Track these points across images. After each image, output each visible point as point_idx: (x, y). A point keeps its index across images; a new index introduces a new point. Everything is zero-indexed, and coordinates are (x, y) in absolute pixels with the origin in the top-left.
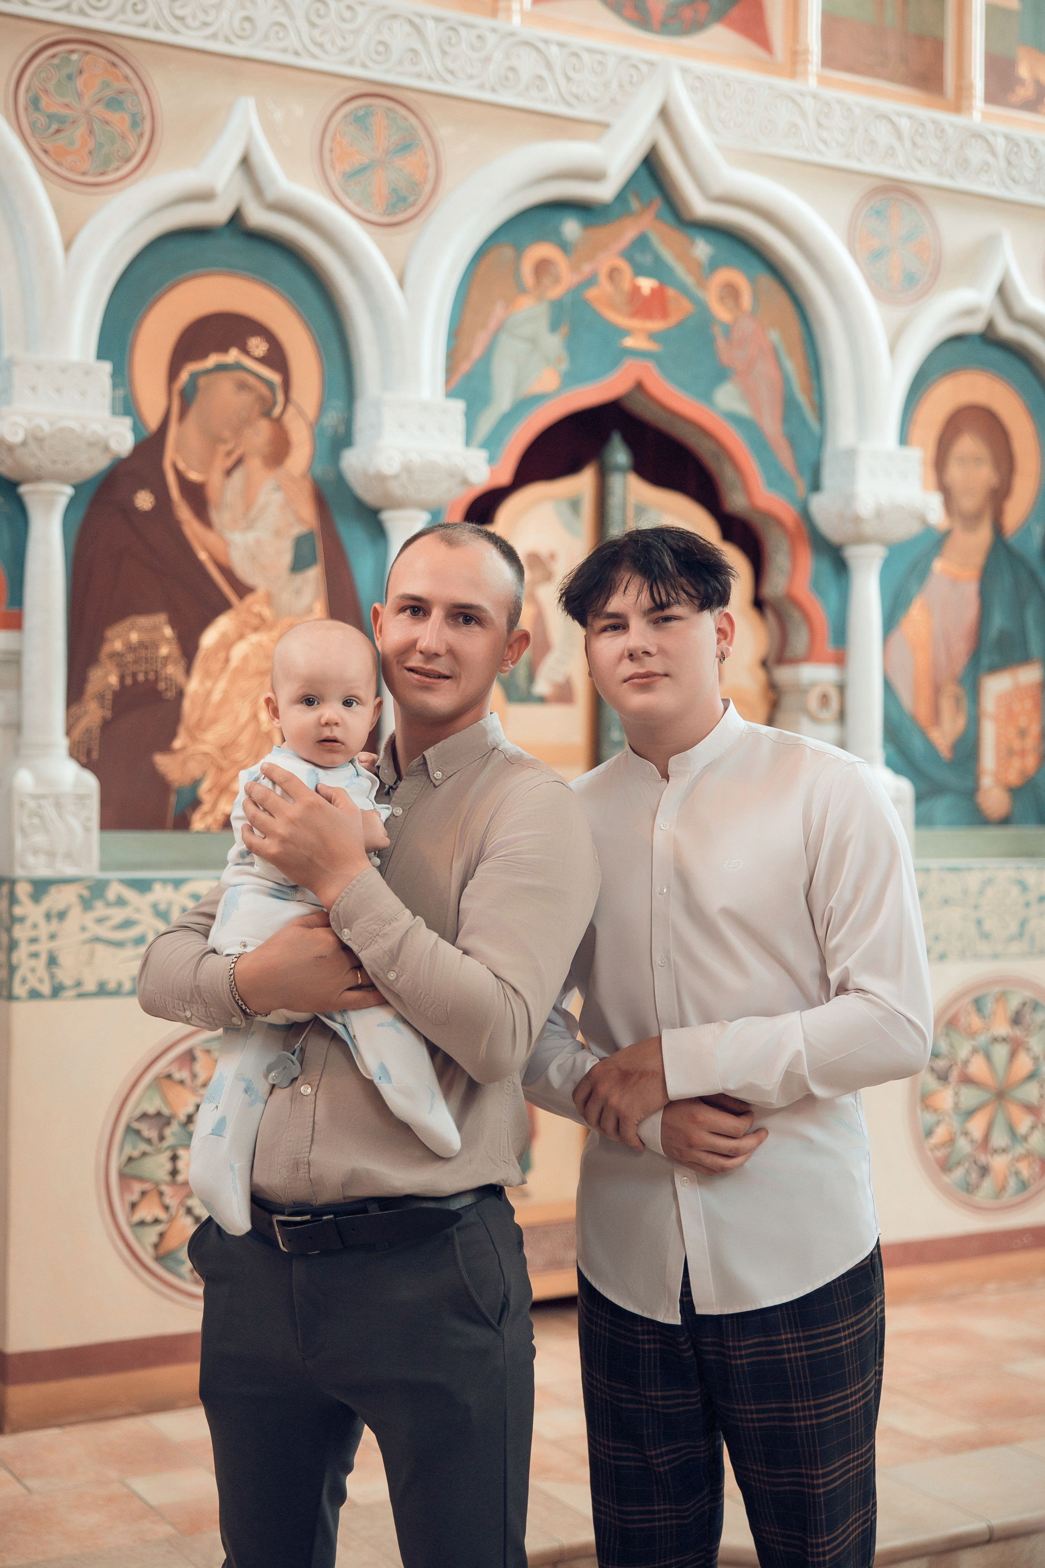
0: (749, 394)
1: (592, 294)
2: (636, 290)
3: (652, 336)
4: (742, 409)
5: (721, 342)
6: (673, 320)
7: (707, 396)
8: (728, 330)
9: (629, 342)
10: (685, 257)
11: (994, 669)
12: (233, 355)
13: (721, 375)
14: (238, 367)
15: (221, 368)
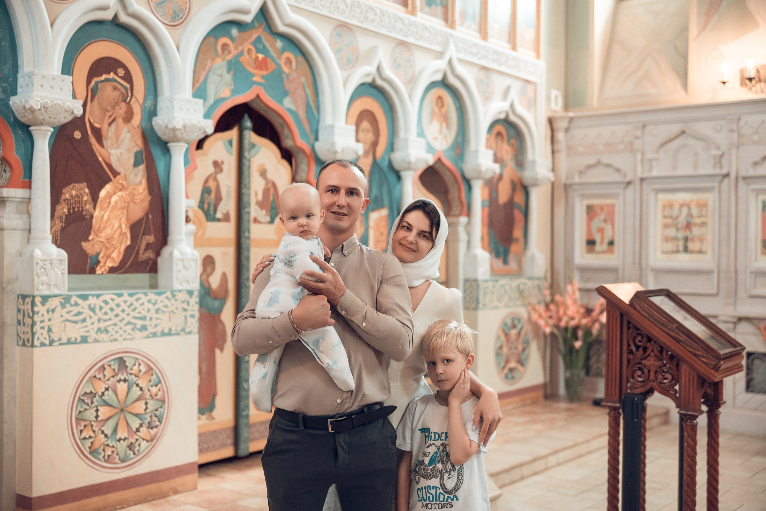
0: (295, 102)
1: (242, 59)
2: (257, 58)
3: (262, 77)
4: (293, 107)
5: (285, 81)
6: (269, 71)
7: (281, 102)
8: (288, 75)
9: (255, 79)
10: (273, 46)
11: (373, 210)
12: (112, 75)
13: (286, 94)
14: (113, 80)
15: (107, 80)
